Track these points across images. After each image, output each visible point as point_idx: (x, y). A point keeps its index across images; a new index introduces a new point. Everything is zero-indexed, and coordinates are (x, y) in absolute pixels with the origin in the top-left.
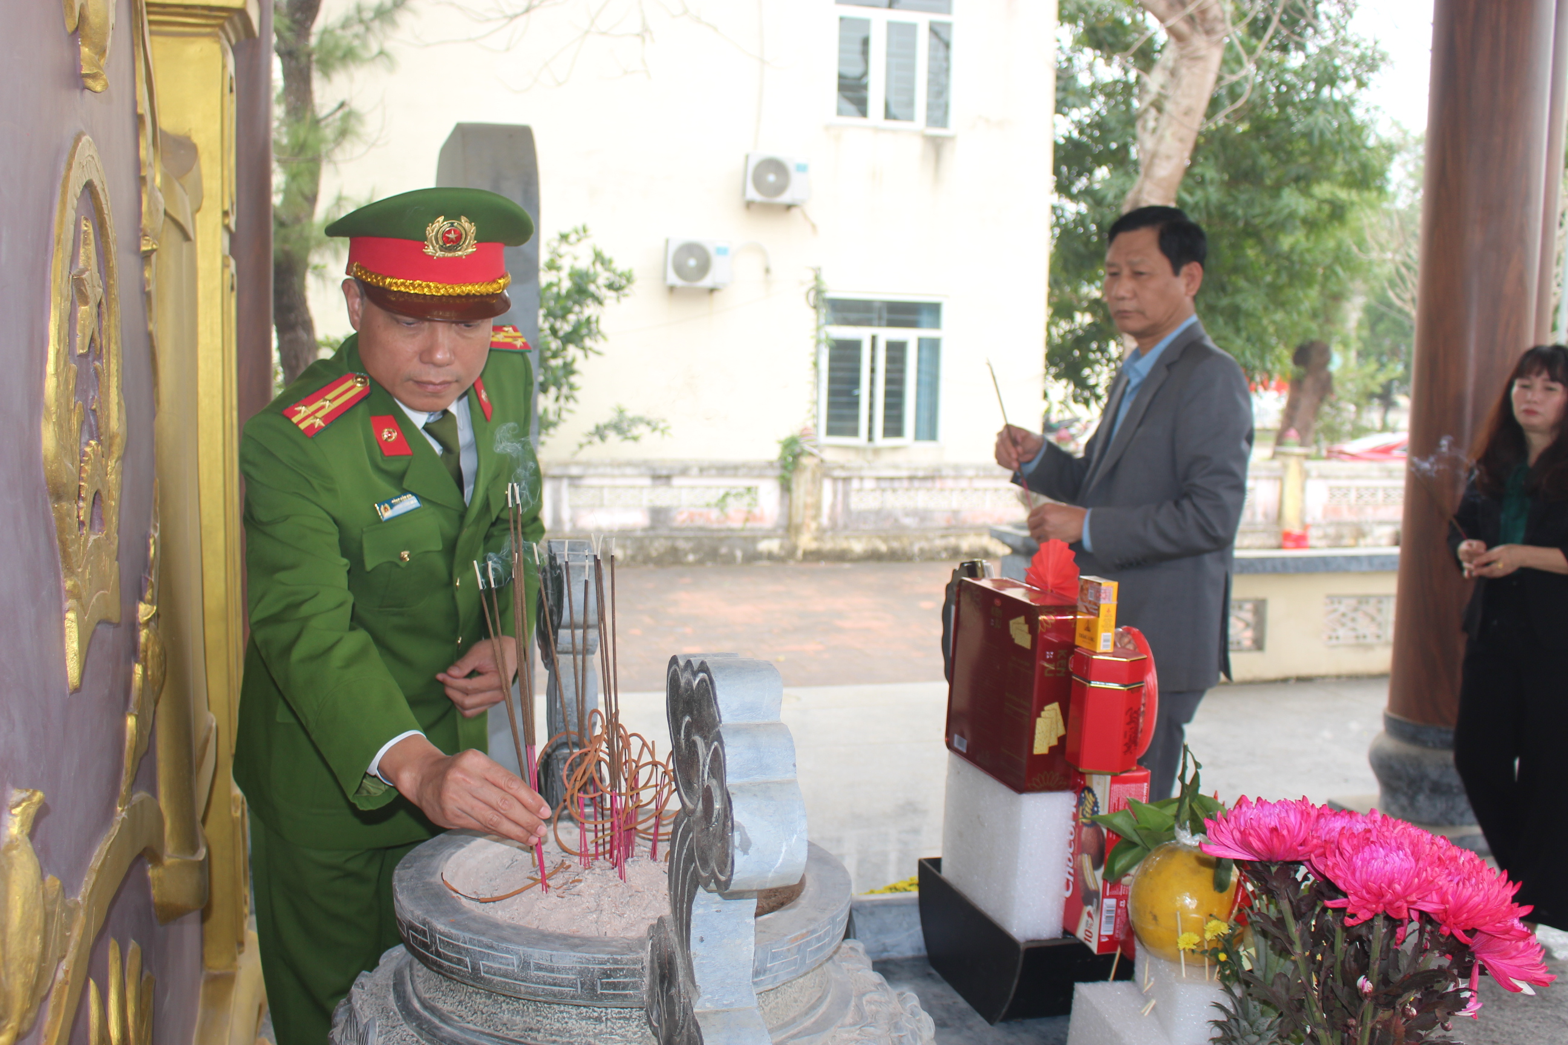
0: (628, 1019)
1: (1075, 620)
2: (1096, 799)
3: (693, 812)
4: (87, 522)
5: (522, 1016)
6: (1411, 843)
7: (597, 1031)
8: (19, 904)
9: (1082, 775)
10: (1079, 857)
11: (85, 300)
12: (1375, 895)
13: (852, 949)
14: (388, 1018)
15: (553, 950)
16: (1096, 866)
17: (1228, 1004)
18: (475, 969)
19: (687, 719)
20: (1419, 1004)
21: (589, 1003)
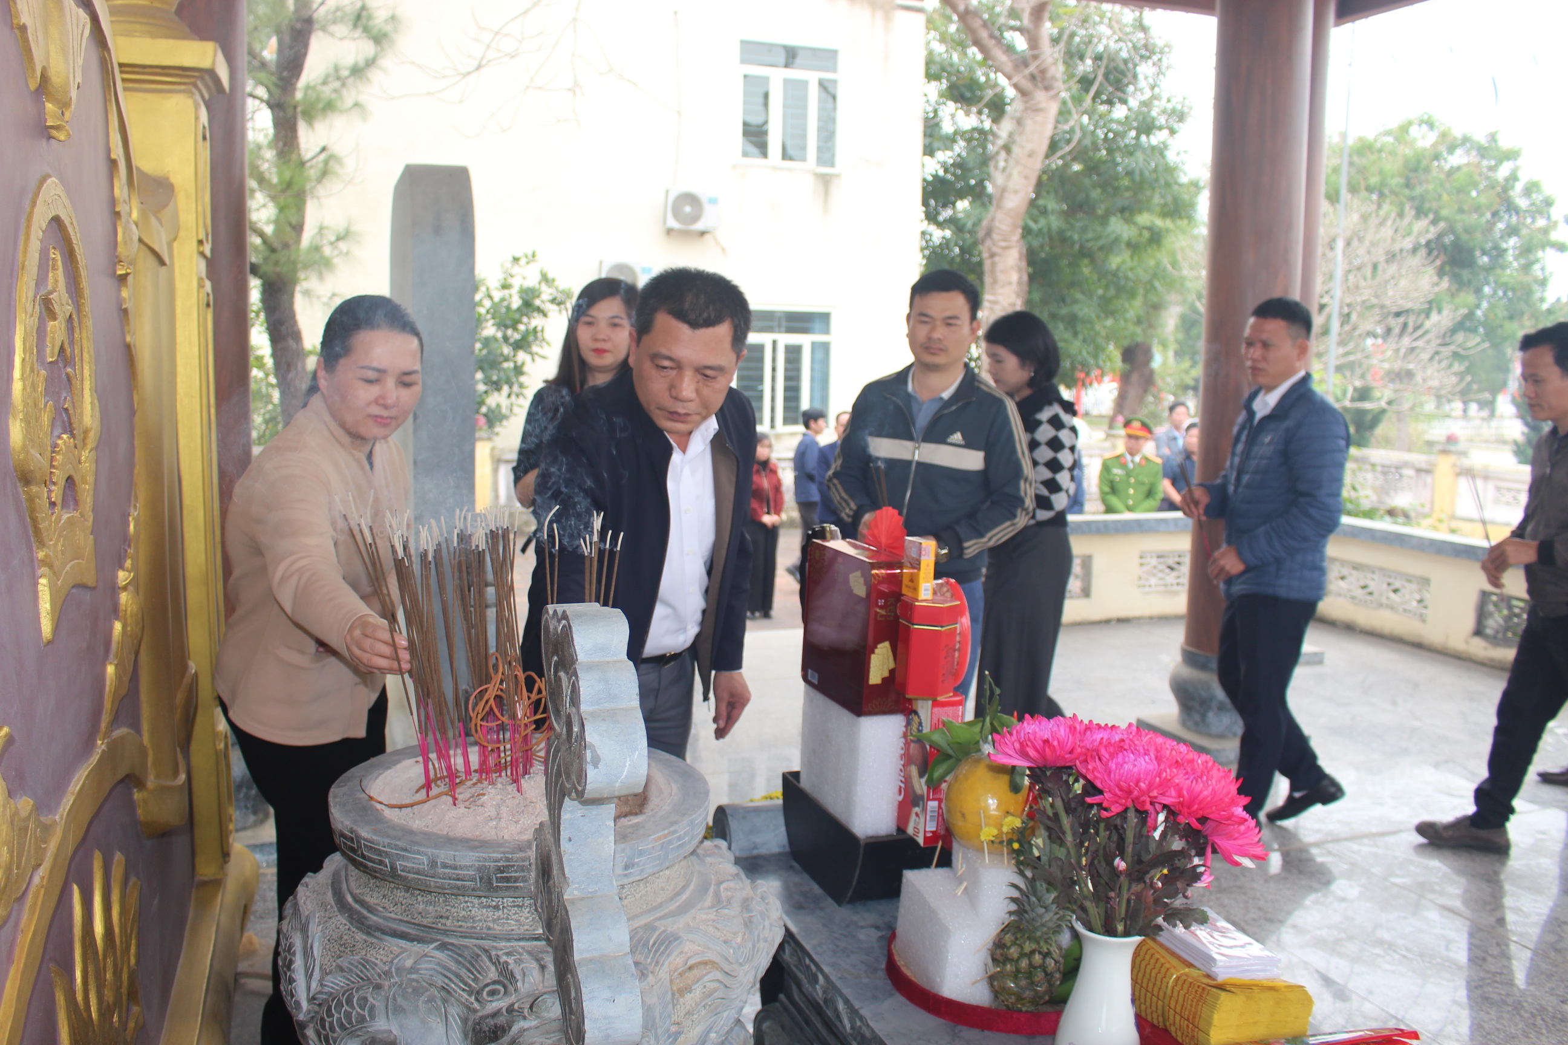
0: (521, 907)
1: (901, 573)
2: (921, 720)
3: (560, 735)
4: (59, 502)
5: (434, 907)
6: (1157, 751)
7: (495, 917)
9: (910, 701)
10: (908, 767)
11: (53, 316)
12: (1125, 792)
13: (716, 846)
14: (326, 910)
15: (456, 851)
16: (921, 775)
17: (1022, 886)
18: (393, 868)
19: (555, 658)
20: (1165, 879)
21: (487, 894)
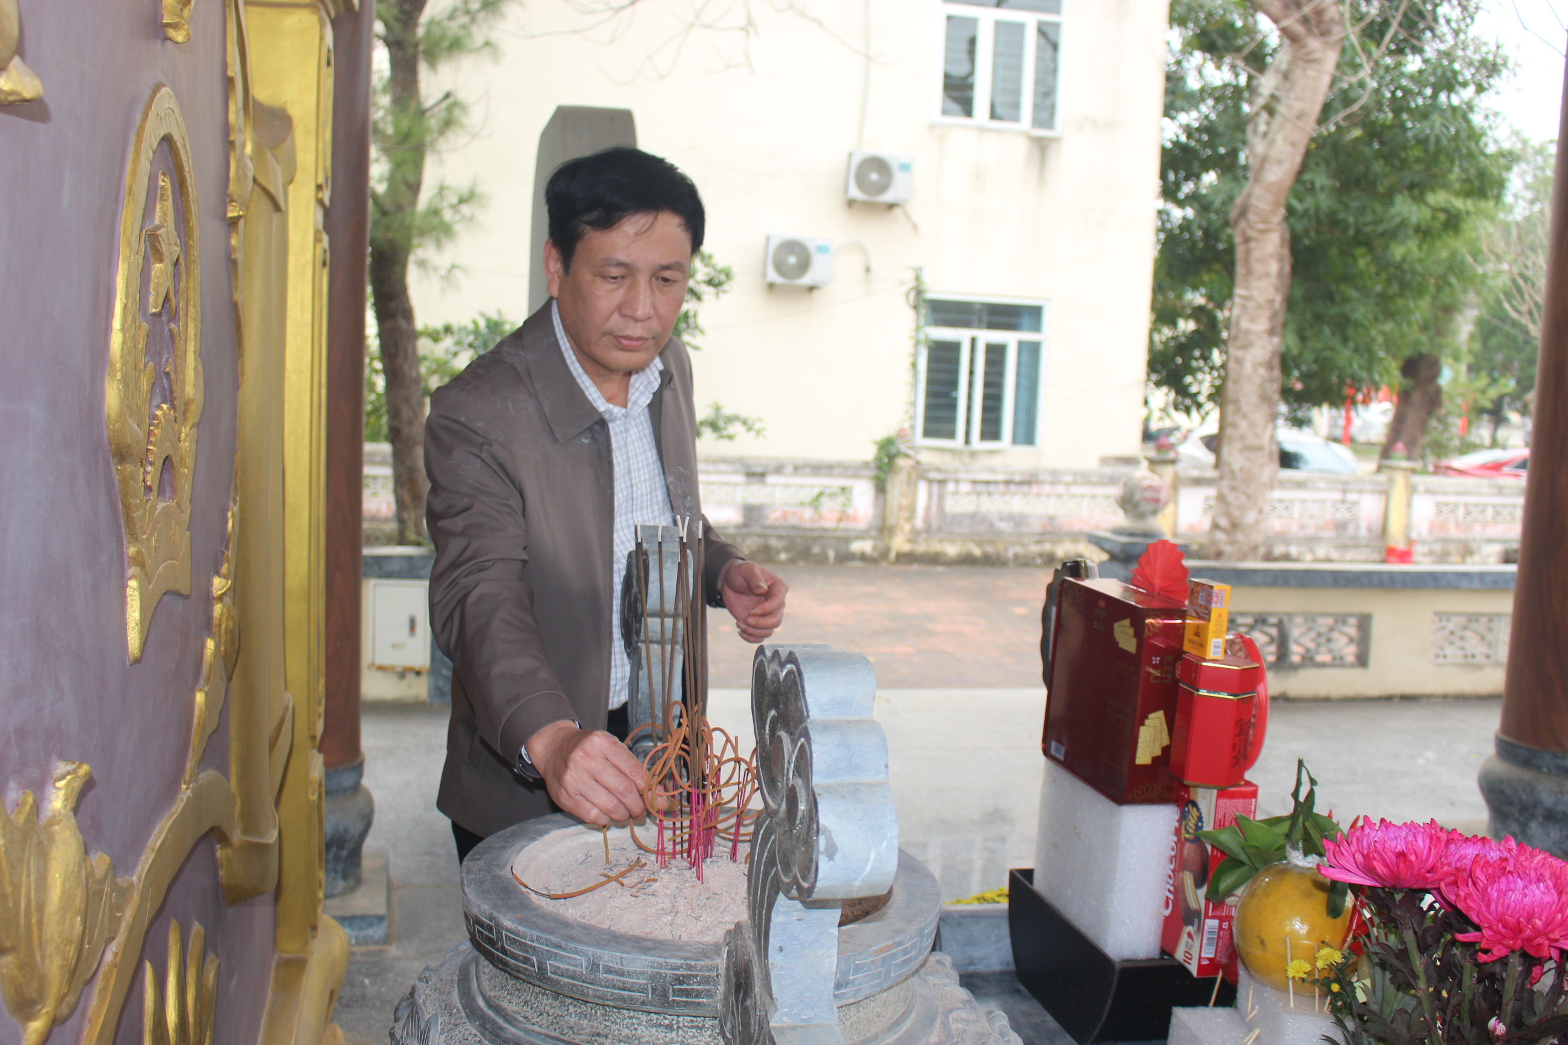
0: (701, 1028)
1: (1183, 626)
2: (1201, 813)
3: (776, 812)
4: (155, 487)
5: (590, 1021)
6: (1553, 874)
7: (667, 1039)
8: (59, 883)
9: (1187, 788)
10: (1181, 874)
11: (159, 258)
12: (1511, 929)
13: (938, 961)
14: (451, 1015)
15: (623, 952)
16: (1198, 884)
17: (1340, 1039)
18: (542, 969)
19: (773, 713)
21: (660, 1010)
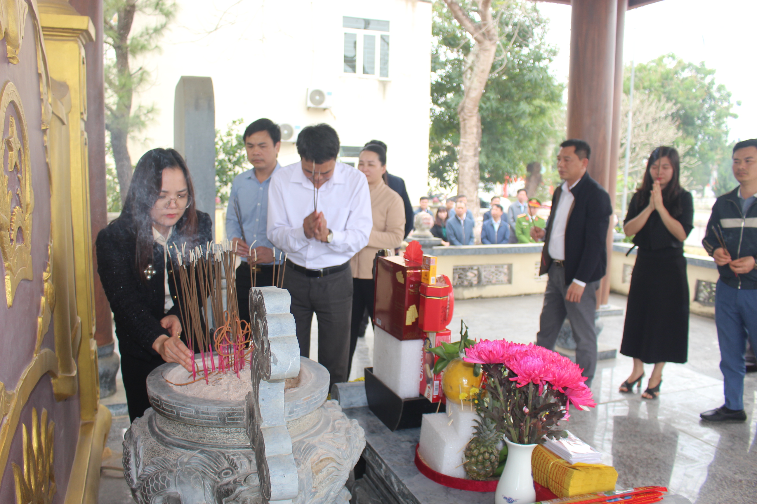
0: (240, 432)
1: (421, 272)
2: (431, 342)
3: (258, 349)
4: (15, 239)
5: (198, 433)
6: (543, 355)
7: (227, 437)
9: (425, 333)
10: (425, 365)
11: (11, 149)
12: (528, 375)
14: (145, 435)
15: (208, 406)
16: (431, 368)
17: (479, 420)
18: (178, 414)
19: (256, 313)
20: (547, 417)
21: (223, 426)
